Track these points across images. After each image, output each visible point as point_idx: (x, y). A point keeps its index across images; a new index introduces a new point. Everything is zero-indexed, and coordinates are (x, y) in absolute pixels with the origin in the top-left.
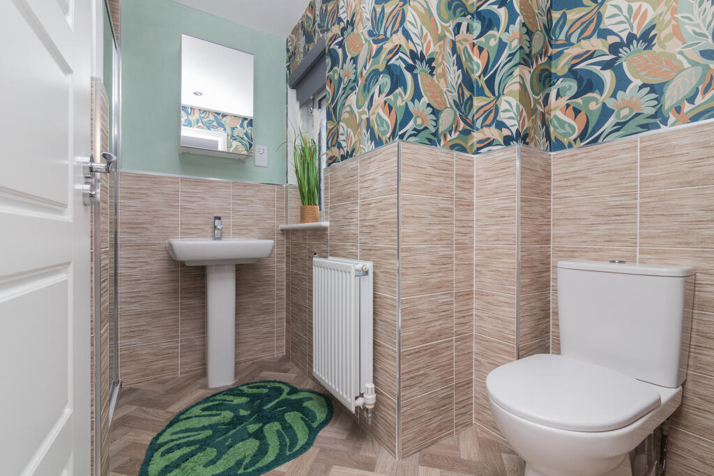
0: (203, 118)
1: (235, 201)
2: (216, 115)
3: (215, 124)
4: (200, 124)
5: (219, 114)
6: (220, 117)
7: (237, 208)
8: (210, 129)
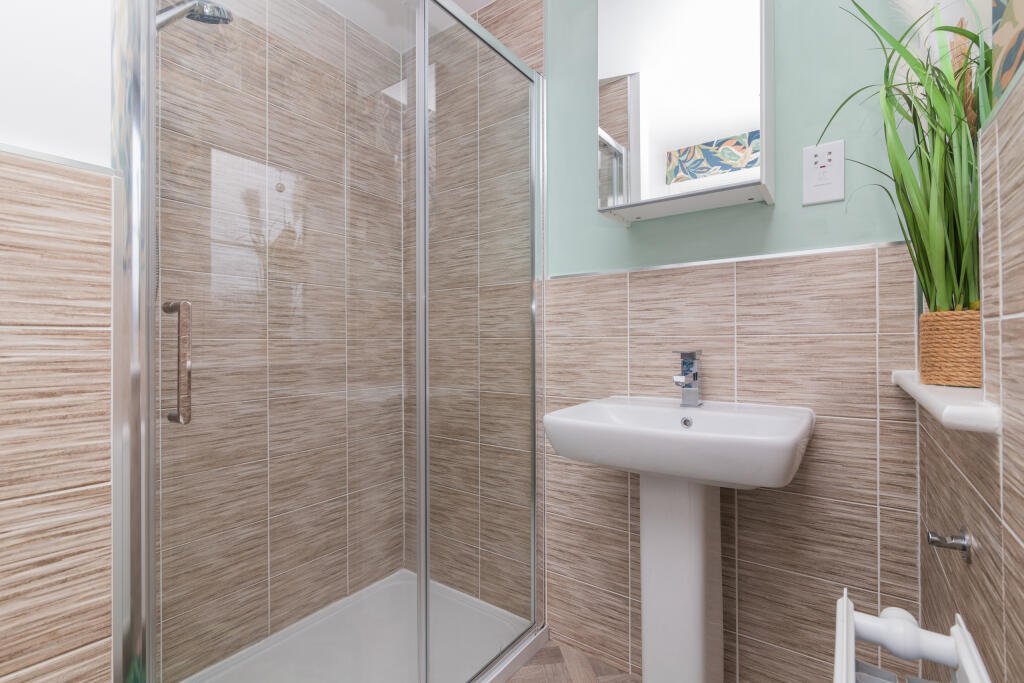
0: (685, 161)
1: (745, 310)
2: (705, 147)
3: (705, 164)
4: (681, 174)
5: (710, 144)
6: (712, 149)
7: (751, 325)
8: (696, 178)
